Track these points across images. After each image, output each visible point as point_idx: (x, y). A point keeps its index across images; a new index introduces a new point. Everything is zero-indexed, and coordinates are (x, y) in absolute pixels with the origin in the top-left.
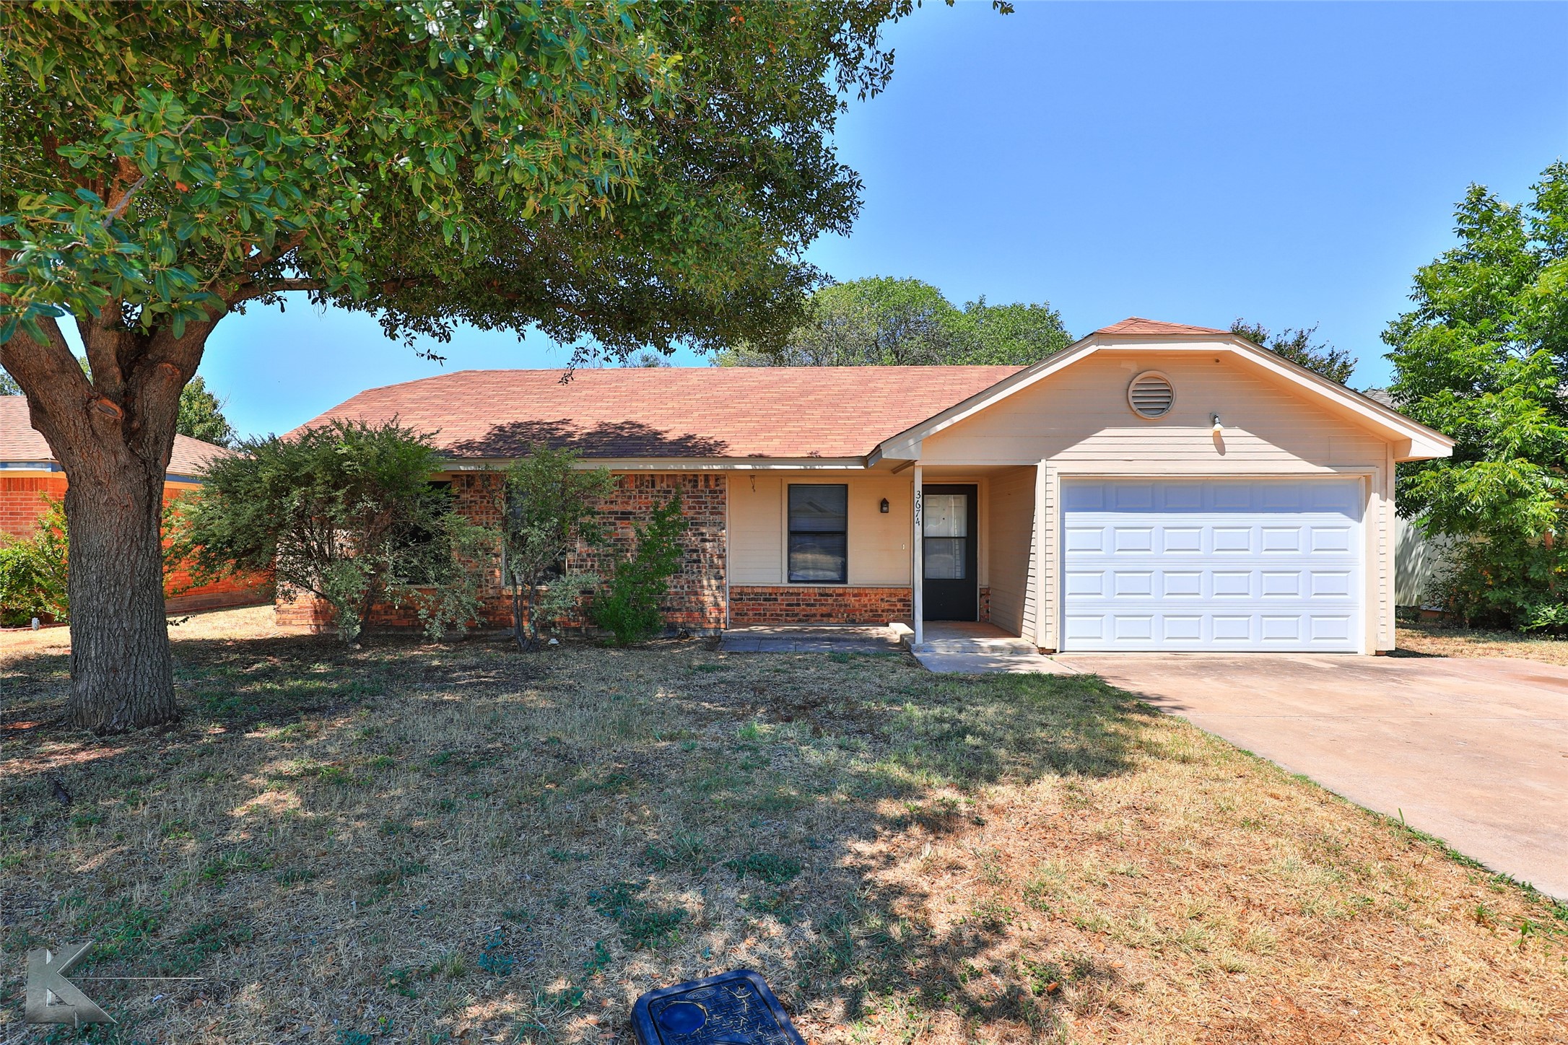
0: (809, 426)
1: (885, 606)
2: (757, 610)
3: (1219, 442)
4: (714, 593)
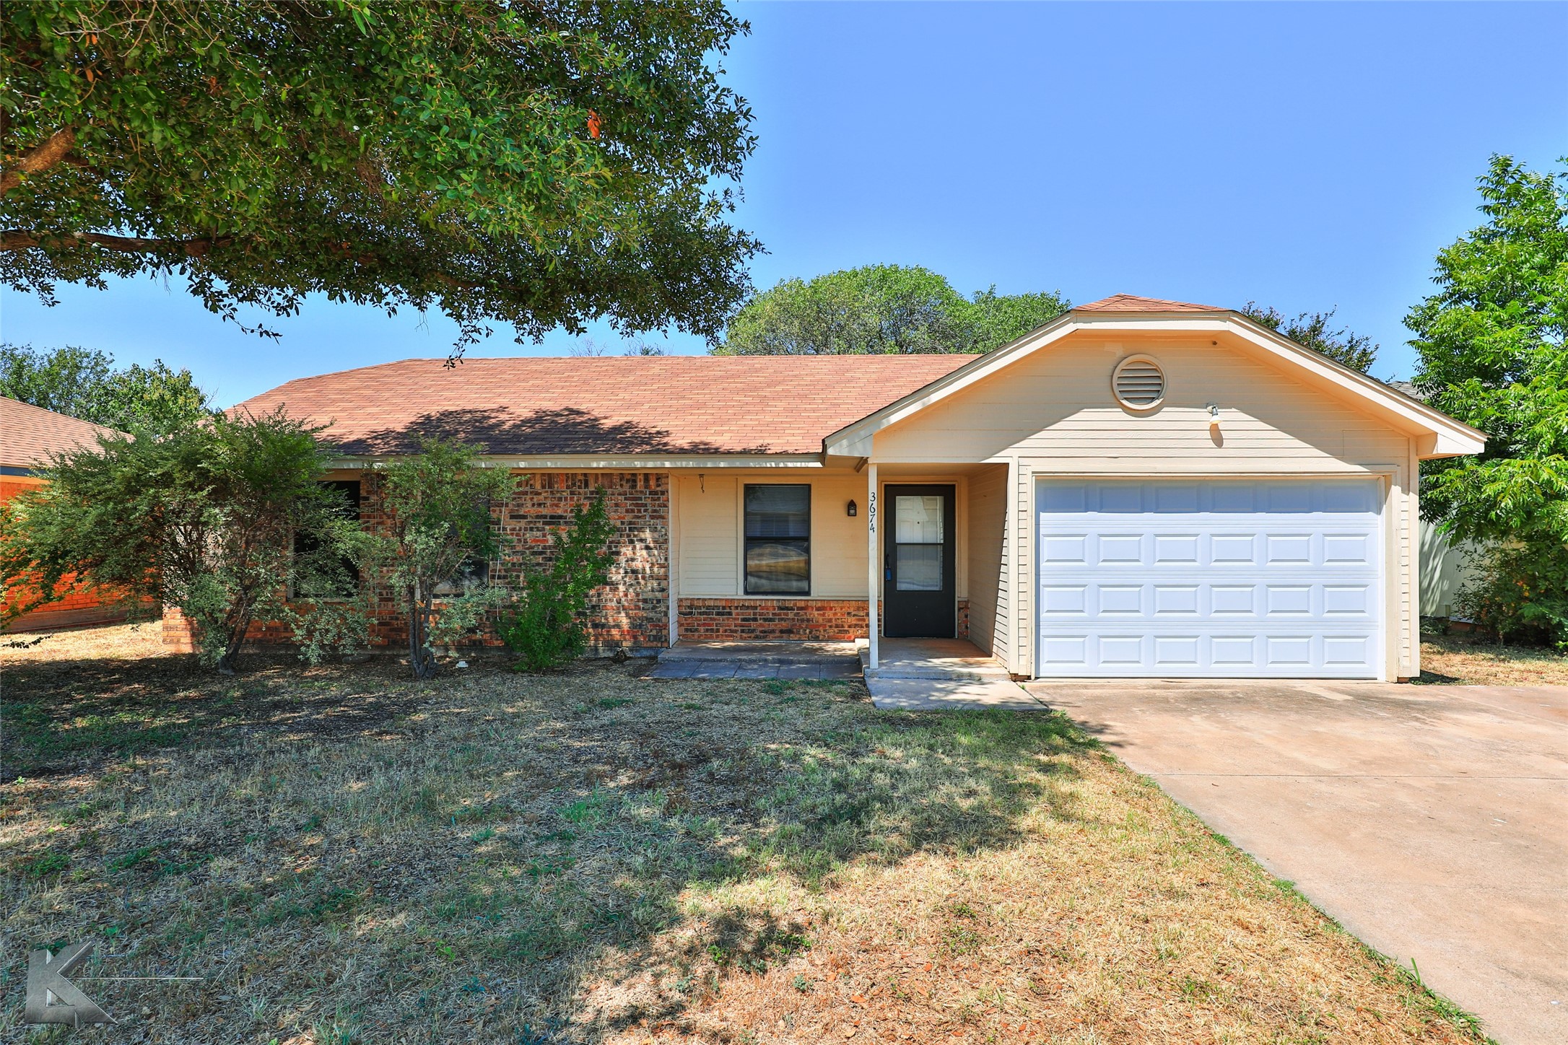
0: (768, 419)
1: (852, 620)
2: (709, 625)
3: (1217, 437)
4: (654, 608)
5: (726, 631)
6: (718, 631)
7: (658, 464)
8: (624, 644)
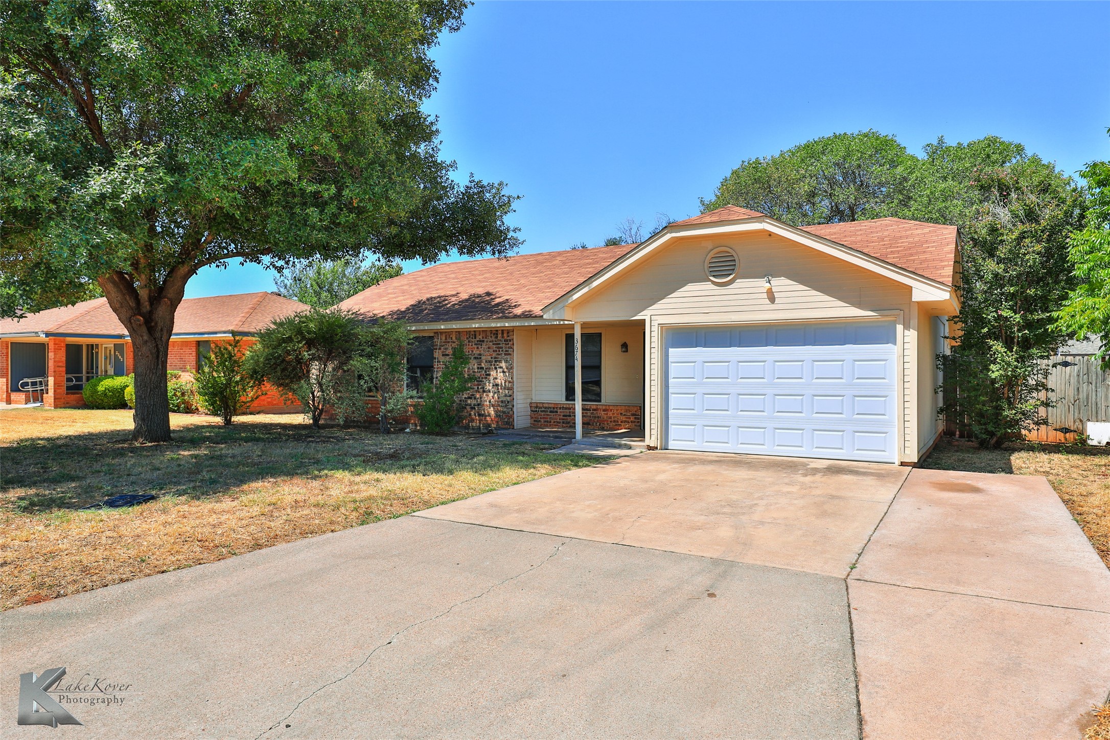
2: (546, 418)
3: (772, 298)
4: (506, 406)
5: (554, 422)
6: (550, 422)
7: (502, 325)
8: (493, 425)
